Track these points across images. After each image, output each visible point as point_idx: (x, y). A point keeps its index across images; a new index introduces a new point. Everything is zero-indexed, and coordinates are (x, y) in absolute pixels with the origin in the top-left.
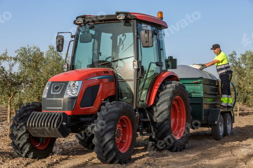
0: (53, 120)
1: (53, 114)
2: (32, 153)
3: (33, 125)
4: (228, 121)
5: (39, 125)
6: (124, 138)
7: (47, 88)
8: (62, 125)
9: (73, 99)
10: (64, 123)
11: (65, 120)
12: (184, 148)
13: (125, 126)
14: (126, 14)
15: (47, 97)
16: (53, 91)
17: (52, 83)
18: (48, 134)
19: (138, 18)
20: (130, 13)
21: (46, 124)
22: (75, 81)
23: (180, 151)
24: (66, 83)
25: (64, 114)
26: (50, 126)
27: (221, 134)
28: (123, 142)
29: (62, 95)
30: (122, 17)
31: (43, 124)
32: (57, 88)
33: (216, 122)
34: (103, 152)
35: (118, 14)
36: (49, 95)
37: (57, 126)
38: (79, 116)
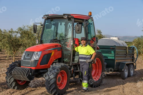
0: (25, 72)
1: (25, 69)
2: (16, 87)
3: (15, 74)
4: (131, 69)
5: (18, 74)
6: (62, 81)
7: (24, 54)
8: (29, 75)
9: (36, 61)
10: (30, 74)
11: (31, 72)
12: (100, 86)
13: (63, 75)
14: (68, 15)
15: (24, 59)
16: (27, 57)
17: (27, 52)
18: (22, 79)
19: (75, 17)
20: (70, 15)
21: (21, 74)
22: (38, 52)
23: (97, 87)
24: (33, 52)
25: (31, 69)
26: (23, 75)
27: (126, 76)
28: (62, 84)
29: (30, 59)
30: (66, 17)
31: (19, 74)
32: (28, 55)
33: (123, 70)
34: (50, 89)
35: (64, 15)
36: (25, 58)
37: (27, 75)
38: (39, 70)
